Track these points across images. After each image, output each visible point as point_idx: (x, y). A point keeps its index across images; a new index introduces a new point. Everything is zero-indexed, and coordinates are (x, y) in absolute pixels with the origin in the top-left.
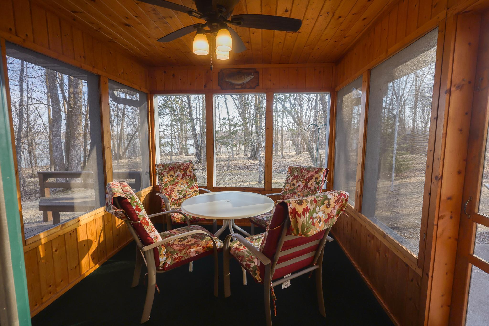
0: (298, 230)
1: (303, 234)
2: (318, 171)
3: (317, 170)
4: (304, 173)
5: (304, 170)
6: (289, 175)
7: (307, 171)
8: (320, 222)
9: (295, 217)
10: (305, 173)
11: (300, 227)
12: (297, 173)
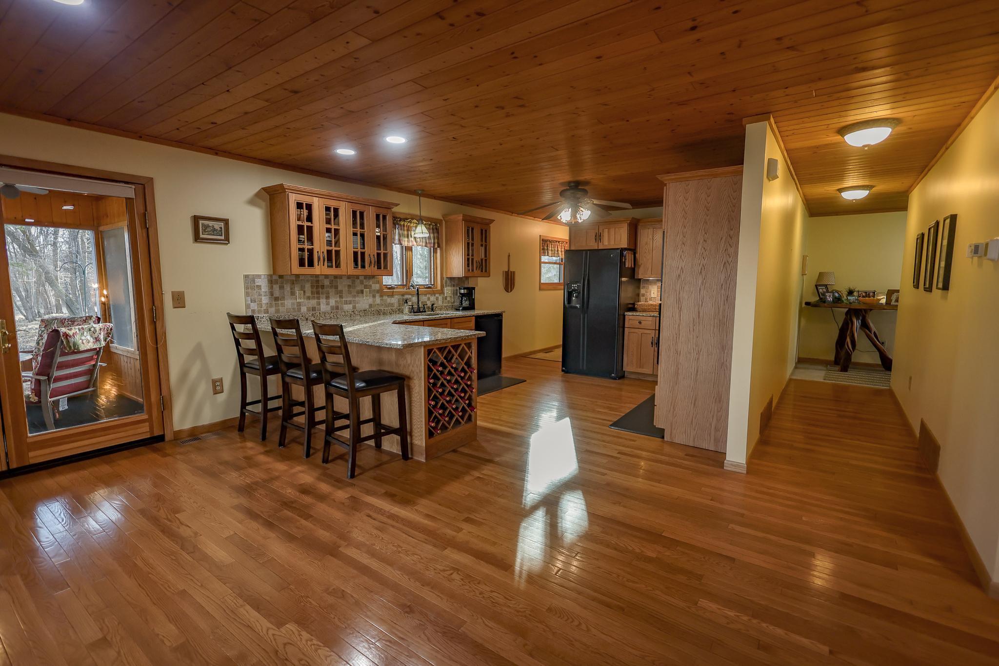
0: (70, 347)
1: (75, 349)
2: (86, 319)
3: (84, 318)
4: (67, 323)
5: (67, 320)
6: (43, 329)
7: (71, 321)
8: (89, 342)
9: (67, 338)
10: (69, 323)
11: (71, 345)
12: (55, 325)
